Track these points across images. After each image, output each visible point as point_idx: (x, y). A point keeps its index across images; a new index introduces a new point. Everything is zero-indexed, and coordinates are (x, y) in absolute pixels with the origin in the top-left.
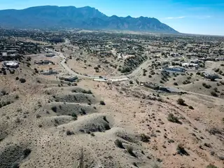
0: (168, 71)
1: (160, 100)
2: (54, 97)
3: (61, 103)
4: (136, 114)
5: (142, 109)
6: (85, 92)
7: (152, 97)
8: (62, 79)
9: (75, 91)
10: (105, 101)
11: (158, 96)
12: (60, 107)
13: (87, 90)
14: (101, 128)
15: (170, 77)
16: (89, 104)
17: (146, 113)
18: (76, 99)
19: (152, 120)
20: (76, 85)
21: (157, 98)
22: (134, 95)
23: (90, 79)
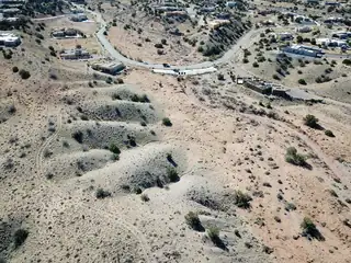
0: (289, 55)
1: (271, 116)
2: (80, 110)
3: (91, 123)
4: (228, 146)
5: (239, 134)
6: (135, 99)
7: (259, 108)
8: (97, 68)
9: (118, 98)
10: (172, 118)
11: (269, 107)
12: (89, 132)
13: (140, 94)
14: (161, 178)
15: (291, 66)
16: (144, 125)
17: (245, 144)
18: (119, 114)
19: (257, 159)
20: (121, 82)
21: (267, 111)
22: (225, 105)
23: (147, 70)
